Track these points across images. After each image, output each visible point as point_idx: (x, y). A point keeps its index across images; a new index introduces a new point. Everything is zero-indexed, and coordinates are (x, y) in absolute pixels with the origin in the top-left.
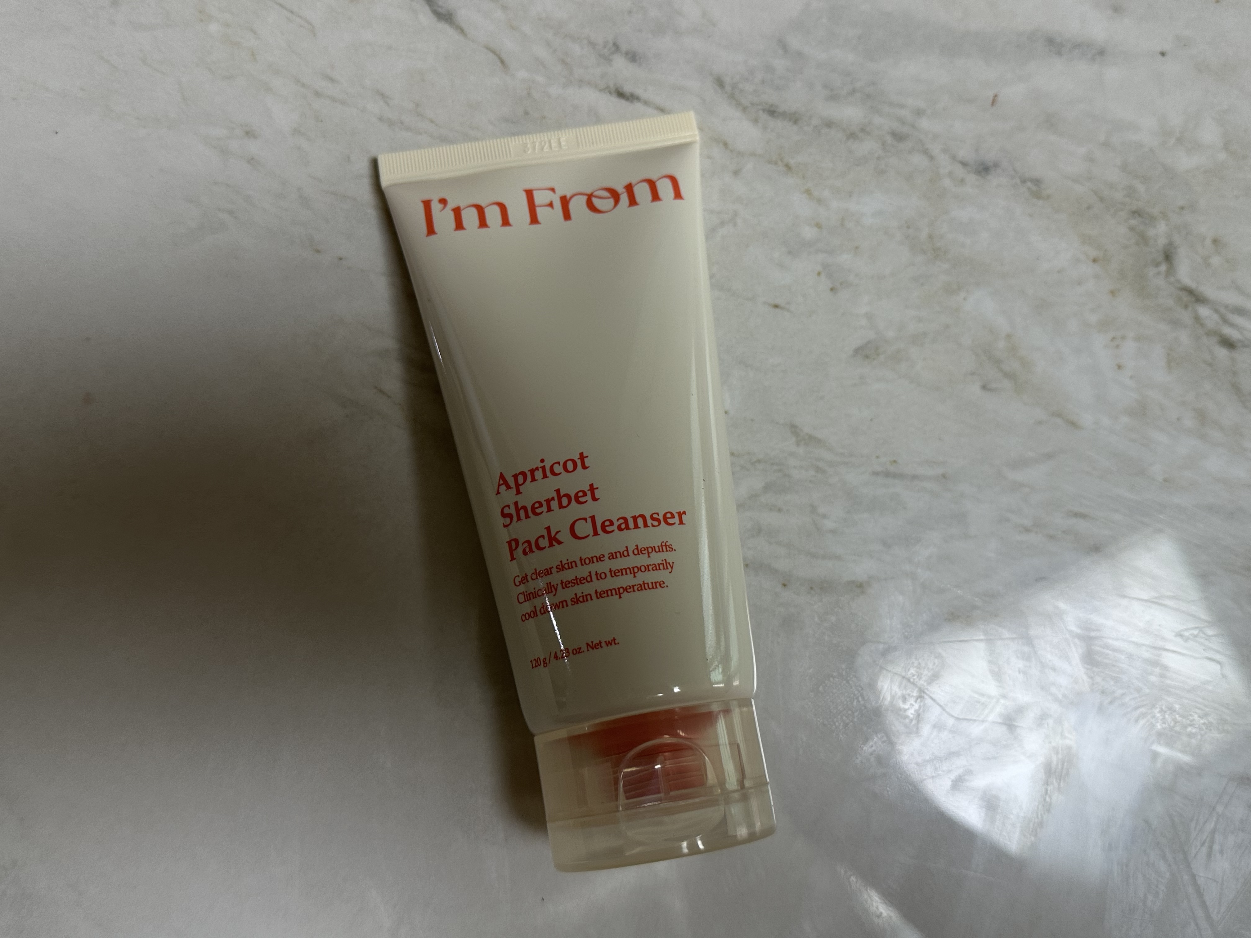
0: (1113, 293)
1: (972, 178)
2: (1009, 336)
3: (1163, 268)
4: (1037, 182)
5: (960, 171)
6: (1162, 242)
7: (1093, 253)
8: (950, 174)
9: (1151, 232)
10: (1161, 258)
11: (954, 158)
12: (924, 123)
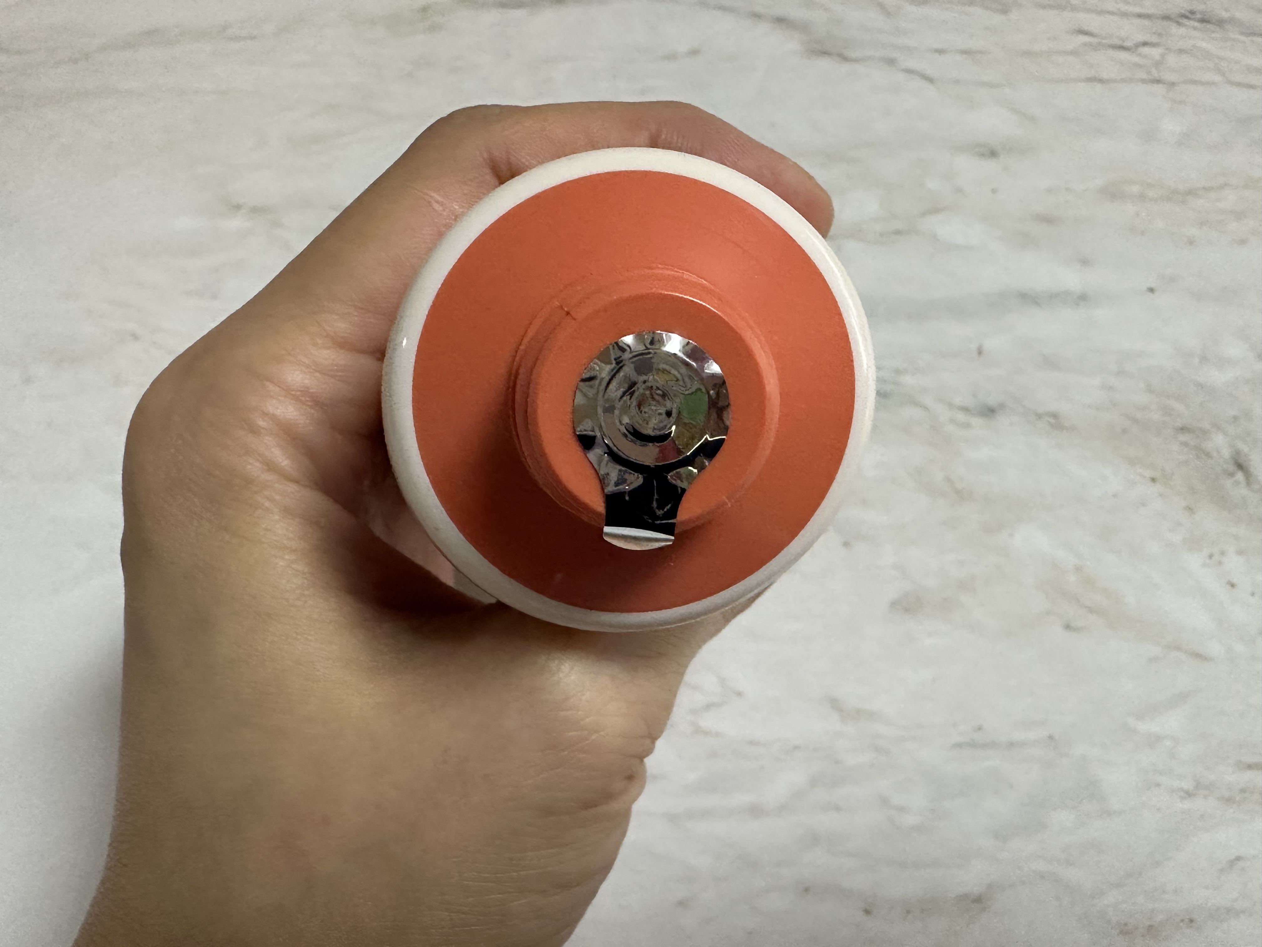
0: (1190, 509)
1: (976, 421)
2: (1078, 569)
3: (1240, 476)
4: (1055, 416)
5: (961, 417)
6: (1226, 453)
7: (1148, 474)
8: (952, 421)
9: (1208, 446)
10: (1232, 468)
11: (951, 406)
12: (908, 380)
